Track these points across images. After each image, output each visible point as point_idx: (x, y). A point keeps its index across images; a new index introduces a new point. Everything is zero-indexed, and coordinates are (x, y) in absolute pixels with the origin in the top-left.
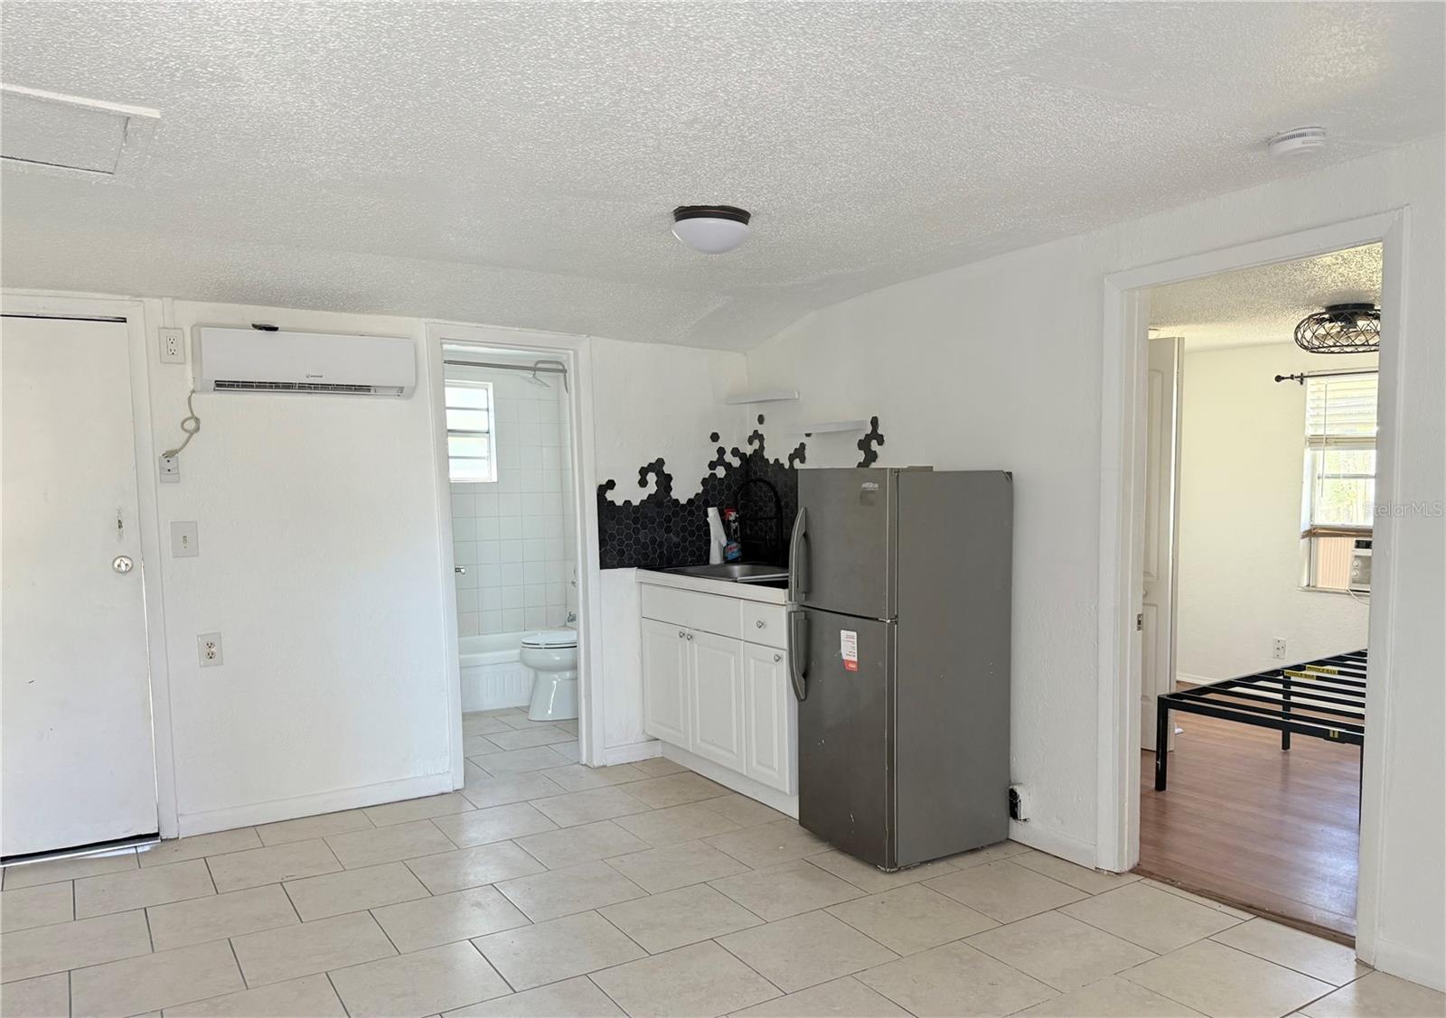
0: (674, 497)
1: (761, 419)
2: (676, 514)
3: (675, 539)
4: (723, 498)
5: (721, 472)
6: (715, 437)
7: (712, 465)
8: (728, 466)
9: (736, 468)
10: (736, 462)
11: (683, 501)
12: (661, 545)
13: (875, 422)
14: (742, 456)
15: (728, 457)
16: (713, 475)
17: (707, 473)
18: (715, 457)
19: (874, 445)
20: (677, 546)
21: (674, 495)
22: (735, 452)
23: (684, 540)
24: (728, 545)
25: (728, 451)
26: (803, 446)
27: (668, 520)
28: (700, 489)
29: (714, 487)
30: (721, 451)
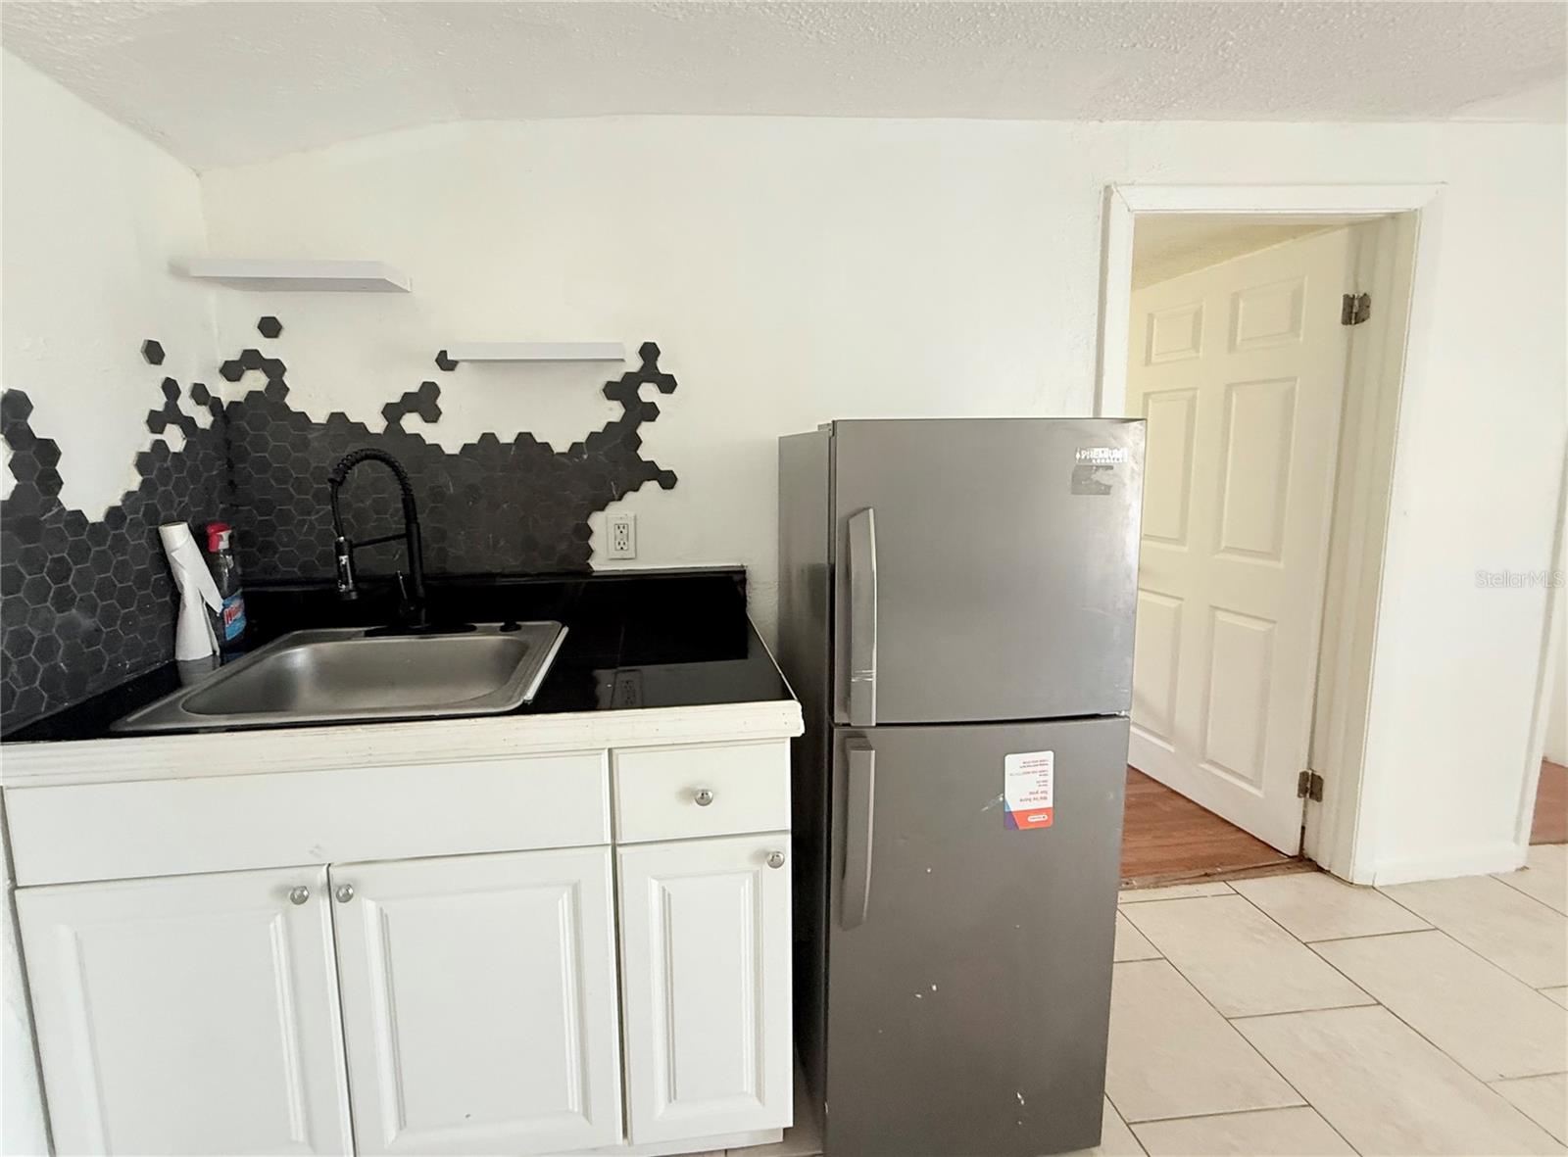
0: (69, 507)
1: (270, 327)
2: (79, 552)
3: (87, 623)
4: (186, 499)
5: (175, 439)
6: (154, 353)
7: (156, 422)
8: (188, 425)
9: (204, 430)
10: (204, 419)
11: (95, 515)
12: (47, 649)
13: (649, 352)
14: (214, 405)
15: (186, 405)
16: (160, 446)
17: (145, 441)
18: (159, 402)
19: (648, 392)
20: (92, 637)
21: (70, 498)
22: (200, 393)
23: (109, 618)
24: (225, 606)
25: (185, 389)
26: (430, 390)
27: (60, 572)
28: (135, 481)
29: (165, 475)
30: (170, 388)
